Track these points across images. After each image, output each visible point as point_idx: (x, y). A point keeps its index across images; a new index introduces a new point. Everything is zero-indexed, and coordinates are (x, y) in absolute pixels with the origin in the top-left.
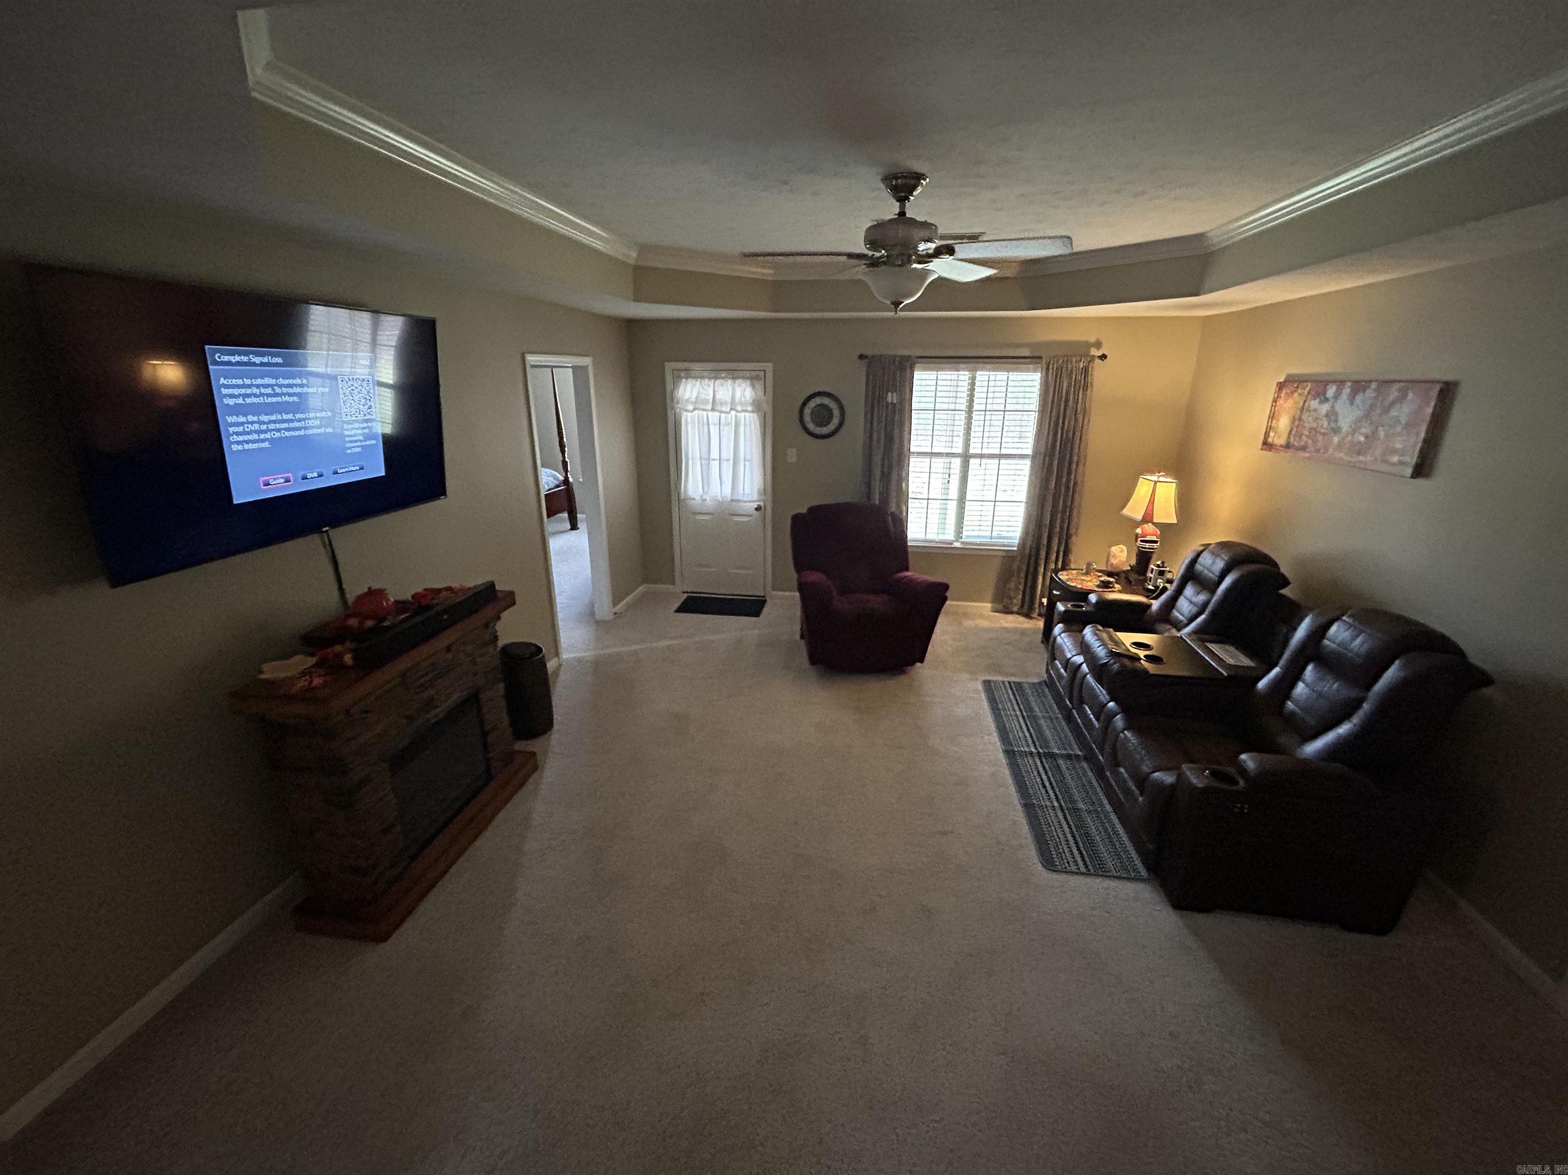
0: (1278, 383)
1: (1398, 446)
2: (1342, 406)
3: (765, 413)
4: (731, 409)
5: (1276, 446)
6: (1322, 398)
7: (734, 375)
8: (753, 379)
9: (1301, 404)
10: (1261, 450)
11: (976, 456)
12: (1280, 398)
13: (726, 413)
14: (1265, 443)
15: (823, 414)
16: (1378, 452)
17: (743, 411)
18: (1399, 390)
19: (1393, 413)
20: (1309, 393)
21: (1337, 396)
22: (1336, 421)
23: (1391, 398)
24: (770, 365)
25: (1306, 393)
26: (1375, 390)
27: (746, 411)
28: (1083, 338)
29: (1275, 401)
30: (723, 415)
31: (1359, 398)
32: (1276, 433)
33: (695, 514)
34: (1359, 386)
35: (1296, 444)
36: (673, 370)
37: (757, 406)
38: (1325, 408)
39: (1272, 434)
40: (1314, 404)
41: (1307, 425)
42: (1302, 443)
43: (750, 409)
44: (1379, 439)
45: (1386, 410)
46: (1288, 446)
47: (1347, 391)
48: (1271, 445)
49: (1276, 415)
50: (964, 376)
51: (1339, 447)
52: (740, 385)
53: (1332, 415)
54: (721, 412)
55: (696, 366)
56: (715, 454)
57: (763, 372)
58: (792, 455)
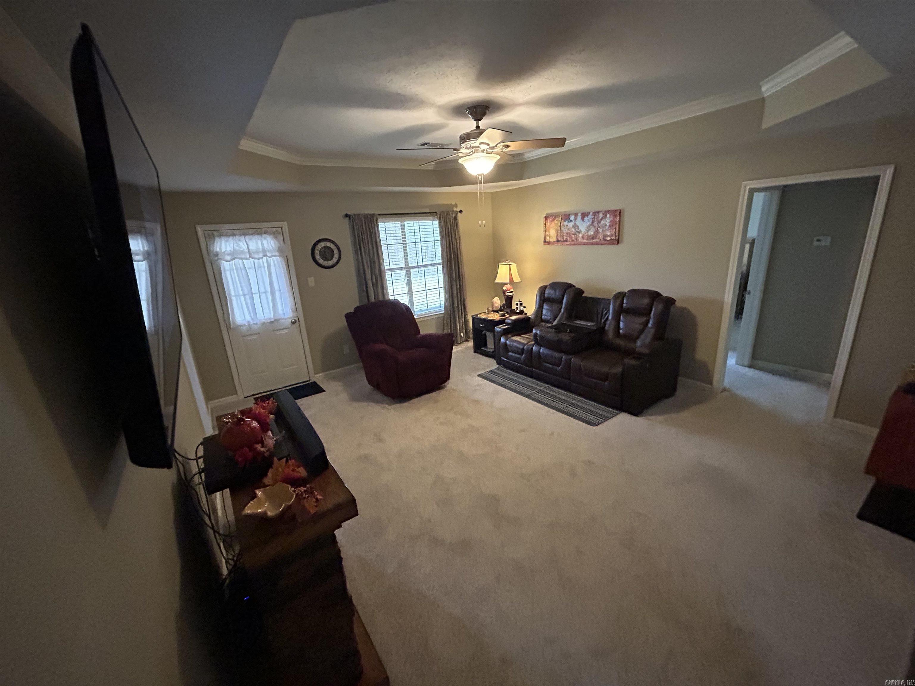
0: (544, 217)
1: (609, 234)
2: (579, 222)
3: (287, 256)
4: (264, 256)
5: (551, 242)
6: (569, 221)
7: (260, 232)
8: (275, 234)
9: (559, 224)
10: (544, 245)
11: (413, 267)
12: (547, 223)
13: (259, 259)
14: (545, 241)
15: (327, 254)
16: (601, 237)
17: (272, 256)
18: (603, 214)
19: (603, 222)
20: (562, 219)
21: (576, 219)
22: (578, 228)
23: (600, 217)
24: (286, 223)
25: (560, 219)
26: (592, 215)
27: (275, 256)
28: (449, 203)
29: (545, 224)
30: (256, 261)
31: (586, 219)
32: (550, 237)
33: (243, 336)
34: (584, 215)
35: (562, 240)
36: (204, 231)
37: (280, 250)
38: (571, 224)
39: (548, 238)
40: (566, 223)
41: (565, 232)
42: (565, 239)
43: (277, 254)
44: (600, 232)
45: (599, 222)
46: (558, 241)
47: (579, 217)
48: (549, 242)
49: (547, 230)
50: (398, 224)
51: (583, 237)
52: (265, 238)
53: (575, 226)
54: (255, 258)
55: (226, 227)
56: (255, 289)
57: (281, 228)
58: (311, 281)
